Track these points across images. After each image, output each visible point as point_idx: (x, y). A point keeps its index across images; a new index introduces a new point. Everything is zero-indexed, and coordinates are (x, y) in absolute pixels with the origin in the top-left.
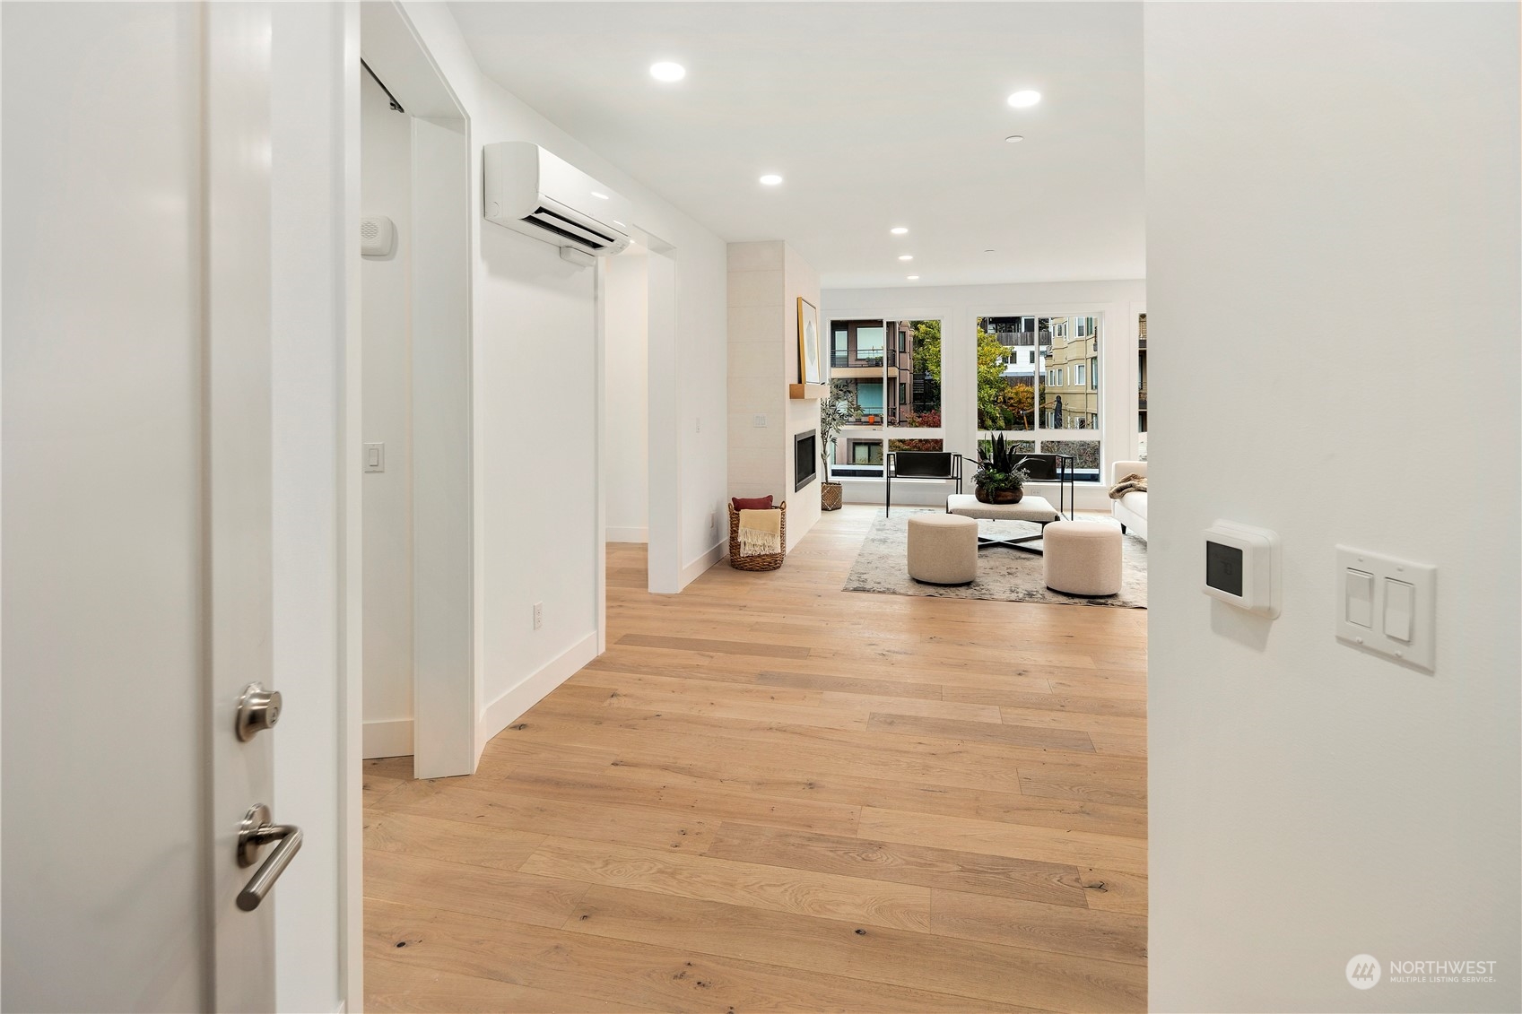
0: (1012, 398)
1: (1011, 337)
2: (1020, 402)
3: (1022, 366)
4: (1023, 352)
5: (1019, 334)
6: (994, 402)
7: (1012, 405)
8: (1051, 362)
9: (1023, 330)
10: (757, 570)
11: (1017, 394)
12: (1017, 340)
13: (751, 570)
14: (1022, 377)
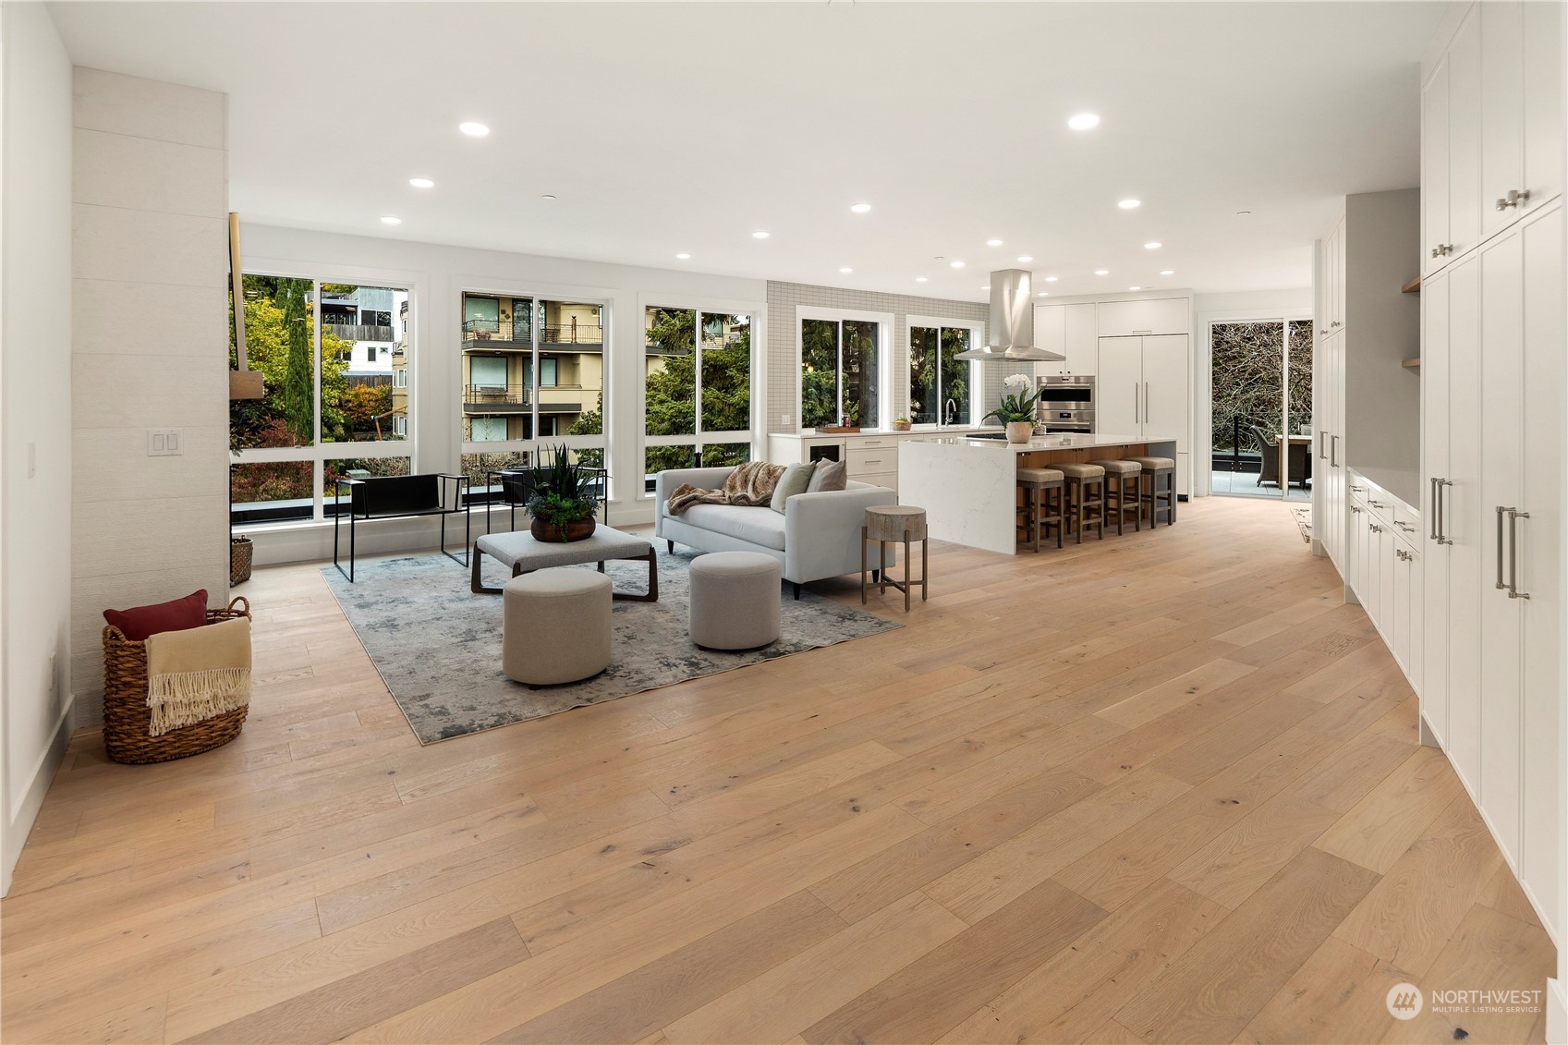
0: (350, 401)
1: (344, 330)
2: (360, 405)
3: (359, 364)
4: (360, 350)
5: (354, 327)
6: (340, 406)
7: (350, 409)
8: (399, 360)
9: (360, 323)
10: (195, 754)
11: (356, 396)
12: (352, 334)
13: (178, 757)
14: (362, 377)
